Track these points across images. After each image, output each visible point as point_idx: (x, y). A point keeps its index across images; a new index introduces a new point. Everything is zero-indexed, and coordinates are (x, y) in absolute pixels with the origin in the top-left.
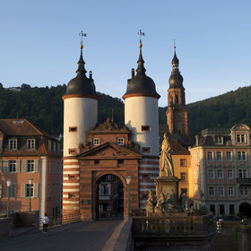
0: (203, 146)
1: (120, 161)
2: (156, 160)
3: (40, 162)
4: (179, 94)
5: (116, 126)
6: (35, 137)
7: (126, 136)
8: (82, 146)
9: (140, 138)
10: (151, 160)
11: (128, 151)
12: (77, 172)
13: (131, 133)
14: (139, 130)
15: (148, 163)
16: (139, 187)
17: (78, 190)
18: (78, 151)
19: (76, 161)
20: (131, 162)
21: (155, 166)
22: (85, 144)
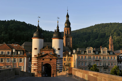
0: (77, 54)
1: (51, 59)
2: (62, 59)
3: (24, 59)
4: (69, 30)
5: (50, 48)
6: (22, 51)
7: (53, 51)
8: (39, 54)
9: (57, 52)
10: (60, 59)
11: (54, 56)
12: (37, 63)
13: (54, 51)
14: (57, 50)
15: (59, 60)
16: (57, 67)
17: (37, 68)
18: (37, 56)
19: (37, 59)
20: (54, 60)
21: (62, 61)
22: (40, 54)
